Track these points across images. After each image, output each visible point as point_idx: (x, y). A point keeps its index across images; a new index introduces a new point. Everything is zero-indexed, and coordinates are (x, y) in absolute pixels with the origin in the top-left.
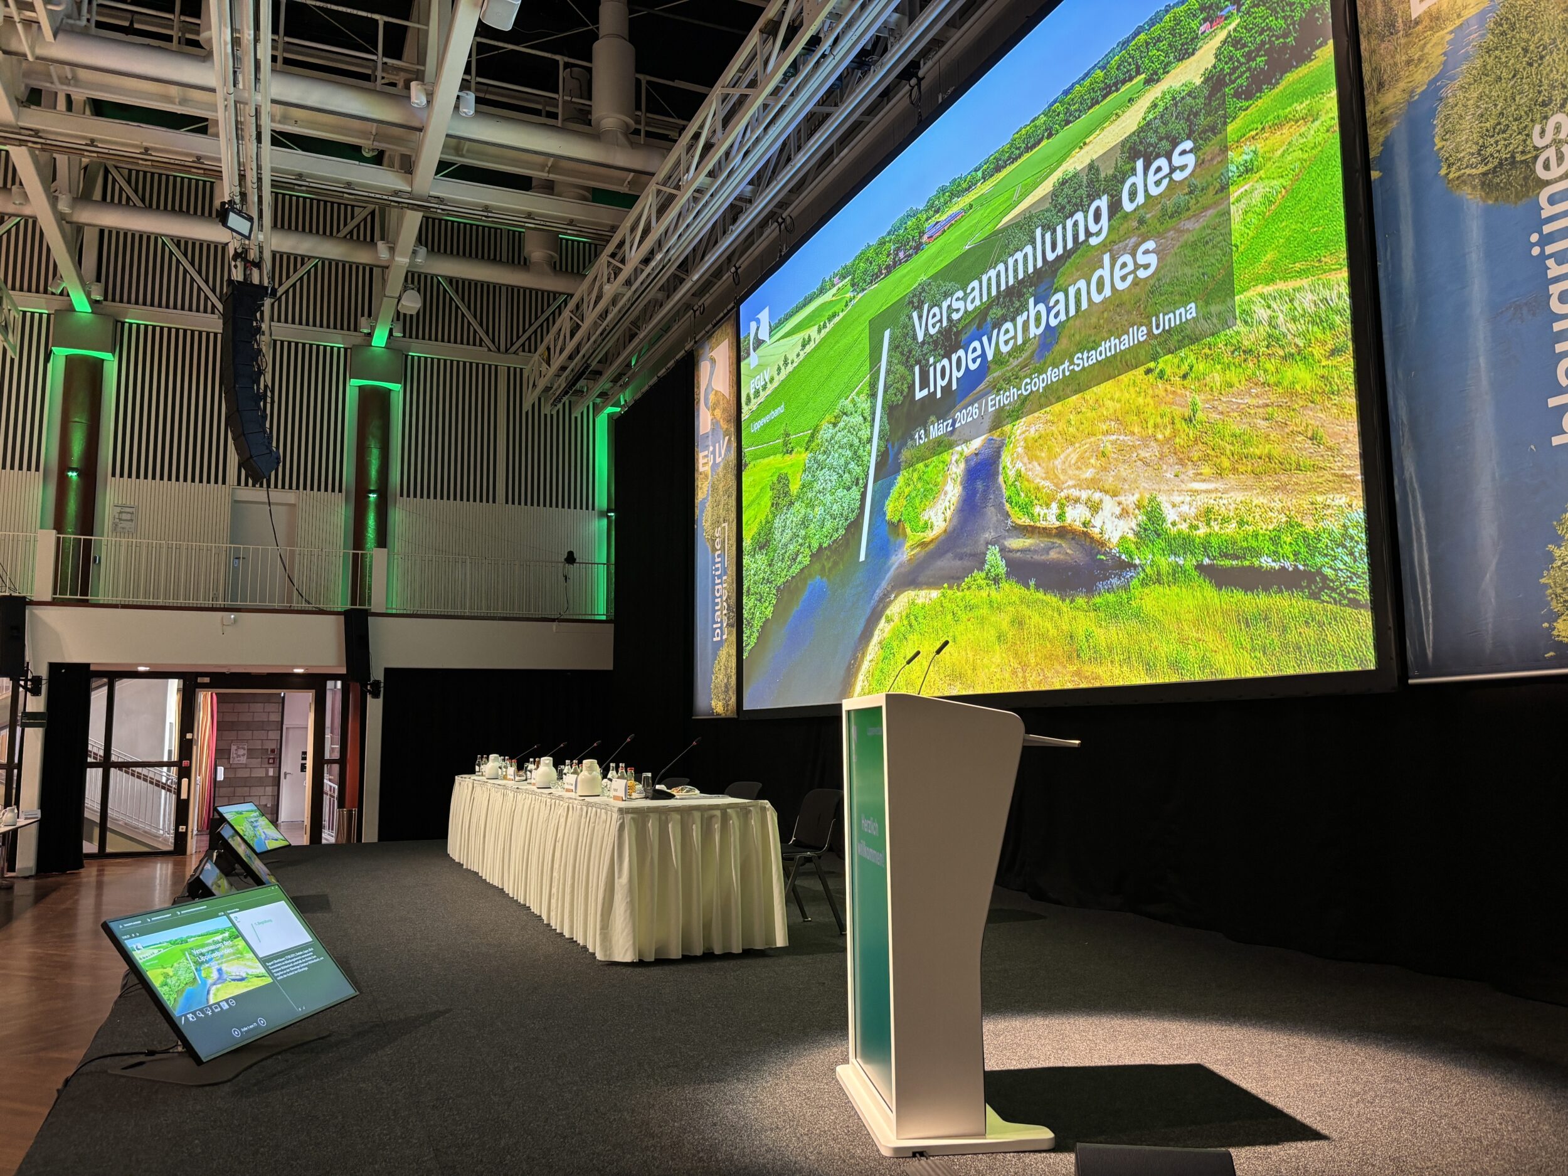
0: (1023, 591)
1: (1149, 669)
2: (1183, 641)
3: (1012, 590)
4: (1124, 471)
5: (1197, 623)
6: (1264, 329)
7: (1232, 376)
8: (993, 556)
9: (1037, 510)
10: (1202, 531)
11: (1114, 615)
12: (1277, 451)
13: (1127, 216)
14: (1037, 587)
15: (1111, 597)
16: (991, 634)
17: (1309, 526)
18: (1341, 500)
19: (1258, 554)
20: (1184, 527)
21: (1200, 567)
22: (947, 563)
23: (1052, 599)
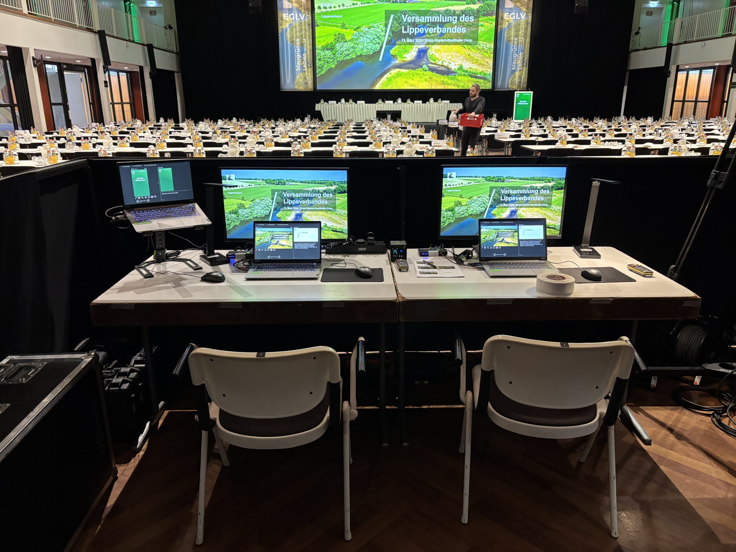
0: (432, 73)
1: (458, 87)
2: (465, 84)
3: (430, 73)
4: (456, 59)
5: (467, 82)
6: (482, 47)
7: (476, 51)
8: (425, 67)
9: (437, 61)
10: (469, 70)
11: (452, 79)
12: (482, 63)
13: (460, 22)
14: (436, 73)
15: (452, 77)
16: (424, 79)
17: (485, 72)
18: (489, 70)
19: (478, 74)
20: (466, 69)
21: (468, 75)
22: (412, 65)
23: (440, 75)
